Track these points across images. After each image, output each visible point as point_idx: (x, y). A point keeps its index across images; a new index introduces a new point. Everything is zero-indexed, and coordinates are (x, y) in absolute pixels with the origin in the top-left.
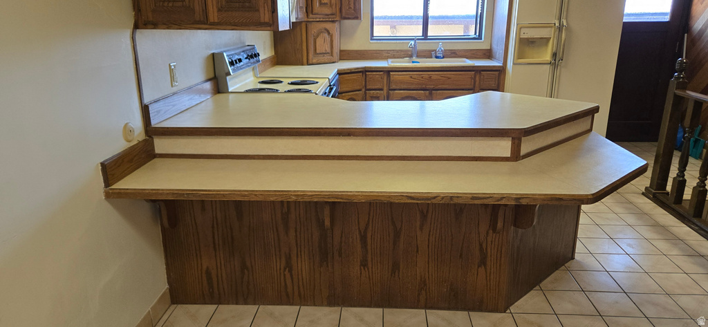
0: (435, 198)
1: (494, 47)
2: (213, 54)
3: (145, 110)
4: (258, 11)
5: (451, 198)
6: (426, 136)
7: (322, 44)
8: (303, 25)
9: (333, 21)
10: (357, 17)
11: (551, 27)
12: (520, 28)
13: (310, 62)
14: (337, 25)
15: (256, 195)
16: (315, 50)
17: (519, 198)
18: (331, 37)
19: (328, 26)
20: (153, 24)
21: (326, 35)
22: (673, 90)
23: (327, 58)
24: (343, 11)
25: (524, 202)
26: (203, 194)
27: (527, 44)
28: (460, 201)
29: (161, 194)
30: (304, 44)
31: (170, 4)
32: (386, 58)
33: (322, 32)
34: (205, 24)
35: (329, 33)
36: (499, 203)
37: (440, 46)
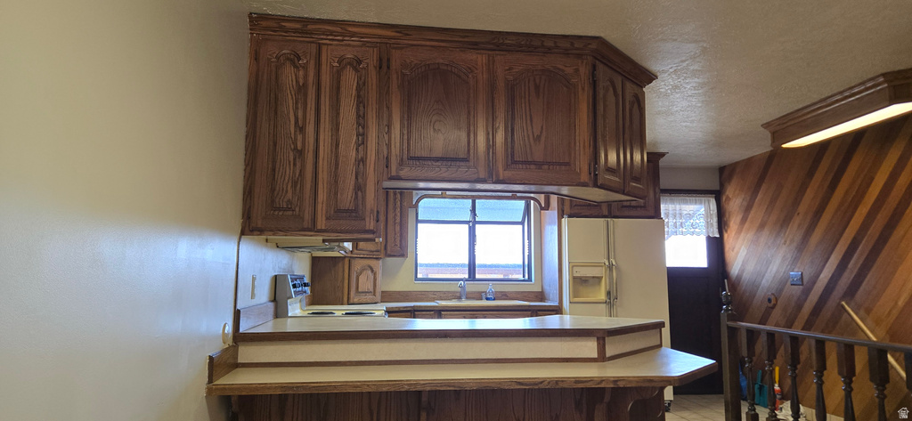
0: (542, 382)
1: (547, 288)
2: (276, 276)
3: (237, 314)
4: (364, 219)
5: (557, 382)
6: (520, 336)
7: (365, 283)
8: (347, 260)
9: (377, 259)
10: (403, 255)
11: (601, 266)
12: (572, 266)
13: (351, 301)
14: (381, 261)
15: (368, 386)
16: (357, 288)
17: (617, 381)
18: (375, 274)
19: (372, 263)
20: (259, 231)
21: (370, 272)
22: (725, 322)
23: (369, 297)
24: (389, 248)
25: (621, 384)
26: (314, 387)
27: (580, 282)
28: (566, 386)
29: (269, 388)
30: (346, 281)
31: (281, 213)
32: (433, 300)
33: (364, 270)
34: (310, 231)
35: (372, 271)
36: (599, 386)
37: (491, 288)
